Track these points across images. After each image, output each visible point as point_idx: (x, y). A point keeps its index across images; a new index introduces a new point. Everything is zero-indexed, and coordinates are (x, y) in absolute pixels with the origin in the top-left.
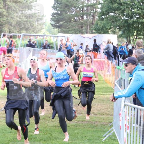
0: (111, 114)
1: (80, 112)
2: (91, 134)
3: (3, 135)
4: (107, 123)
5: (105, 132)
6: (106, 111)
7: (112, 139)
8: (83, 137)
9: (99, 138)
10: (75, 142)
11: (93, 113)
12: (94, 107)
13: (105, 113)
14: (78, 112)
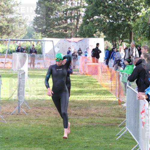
0: (116, 116)
1: (86, 114)
2: (105, 134)
3: (24, 135)
4: (116, 124)
5: (116, 132)
6: (111, 113)
7: (125, 138)
8: (97, 137)
9: (113, 137)
10: (92, 140)
11: (99, 115)
12: (98, 110)
13: (111, 116)
14: (84, 115)
